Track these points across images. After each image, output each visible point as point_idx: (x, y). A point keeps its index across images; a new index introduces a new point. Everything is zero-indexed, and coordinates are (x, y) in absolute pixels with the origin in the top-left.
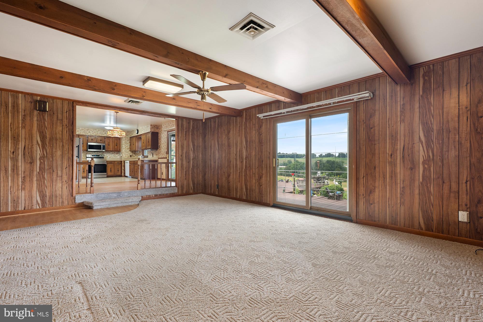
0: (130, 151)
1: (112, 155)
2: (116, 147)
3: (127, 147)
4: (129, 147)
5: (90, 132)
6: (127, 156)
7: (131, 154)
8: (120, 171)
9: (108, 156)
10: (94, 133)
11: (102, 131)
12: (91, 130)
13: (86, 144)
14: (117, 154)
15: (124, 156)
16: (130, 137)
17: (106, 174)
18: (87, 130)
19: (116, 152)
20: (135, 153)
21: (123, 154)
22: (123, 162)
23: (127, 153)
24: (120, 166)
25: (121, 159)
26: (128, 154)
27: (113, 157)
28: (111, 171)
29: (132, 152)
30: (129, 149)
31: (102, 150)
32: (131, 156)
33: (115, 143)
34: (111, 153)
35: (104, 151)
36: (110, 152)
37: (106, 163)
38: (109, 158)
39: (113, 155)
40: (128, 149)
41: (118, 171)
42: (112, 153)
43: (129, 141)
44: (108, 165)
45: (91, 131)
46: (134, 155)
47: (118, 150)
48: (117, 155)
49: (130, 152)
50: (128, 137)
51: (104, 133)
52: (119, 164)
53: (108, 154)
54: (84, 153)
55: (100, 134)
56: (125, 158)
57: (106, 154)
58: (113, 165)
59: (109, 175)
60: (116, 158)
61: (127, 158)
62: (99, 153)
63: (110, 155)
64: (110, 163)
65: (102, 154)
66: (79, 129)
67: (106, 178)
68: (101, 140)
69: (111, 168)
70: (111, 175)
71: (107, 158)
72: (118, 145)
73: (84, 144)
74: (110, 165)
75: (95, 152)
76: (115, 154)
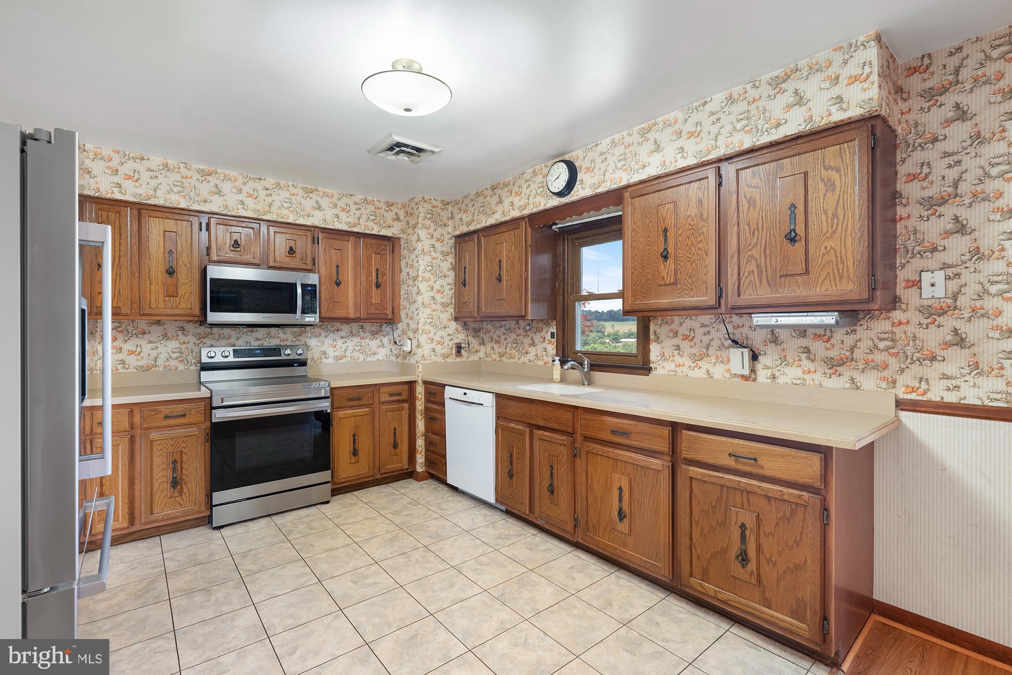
0: (456, 319)
1: (352, 343)
2: (375, 296)
3: (438, 297)
4: (449, 293)
5: (219, 193)
6: (439, 349)
7: (461, 337)
8: (404, 447)
9: (331, 352)
10: (249, 202)
11: (301, 193)
12: (226, 178)
13: (197, 276)
14: (374, 334)
15: (426, 349)
16: (458, 237)
17: (325, 476)
18: (201, 172)
19: (367, 326)
20: (476, 332)
21: (423, 339)
22: (420, 390)
23: (440, 333)
24: (405, 414)
25: (411, 369)
26: (447, 339)
27: (356, 354)
28: (355, 453)
29: (465, 325)
30: (451, 310)
31: (298, 317)
32: (459, 348)
33: (369, 274)
34: (343, 333)
35: (310, 319)
36: (337, 324)
37: (325, 405)
38: (331, 361)
39: (356, 340)
40: (444, 305)
41: (395, 445)
42: (352, 334)
43: (451, 259)
44: (341, 413)
45: (226, 187)
46: (474, 343)
47: (389, 312)
48: (374, 344)
49: (453, 325)
50: (447, 237)
51: (308, 204)
52: (399, 401)
53: (326, 336)
54: (182, 338)
55: (285, 212)
56: (430, 362)
57: (320, 339)
58: (366, 411)
59: (346, 480)
60: (369, 359)
61: (440, 360)
62: (280, 333)
63: (340, 342)
64: (350, 400)
65: (294, 339)
66: (142, 159)
67: (328, 502)
68: (294, 249)
69: (354, 435)
70: (354, 476)
71: (325, 361)
72: (386, 285)
73: (180, 277)
74: (348, 412)
75: (252, 331)
76: (366, 334)
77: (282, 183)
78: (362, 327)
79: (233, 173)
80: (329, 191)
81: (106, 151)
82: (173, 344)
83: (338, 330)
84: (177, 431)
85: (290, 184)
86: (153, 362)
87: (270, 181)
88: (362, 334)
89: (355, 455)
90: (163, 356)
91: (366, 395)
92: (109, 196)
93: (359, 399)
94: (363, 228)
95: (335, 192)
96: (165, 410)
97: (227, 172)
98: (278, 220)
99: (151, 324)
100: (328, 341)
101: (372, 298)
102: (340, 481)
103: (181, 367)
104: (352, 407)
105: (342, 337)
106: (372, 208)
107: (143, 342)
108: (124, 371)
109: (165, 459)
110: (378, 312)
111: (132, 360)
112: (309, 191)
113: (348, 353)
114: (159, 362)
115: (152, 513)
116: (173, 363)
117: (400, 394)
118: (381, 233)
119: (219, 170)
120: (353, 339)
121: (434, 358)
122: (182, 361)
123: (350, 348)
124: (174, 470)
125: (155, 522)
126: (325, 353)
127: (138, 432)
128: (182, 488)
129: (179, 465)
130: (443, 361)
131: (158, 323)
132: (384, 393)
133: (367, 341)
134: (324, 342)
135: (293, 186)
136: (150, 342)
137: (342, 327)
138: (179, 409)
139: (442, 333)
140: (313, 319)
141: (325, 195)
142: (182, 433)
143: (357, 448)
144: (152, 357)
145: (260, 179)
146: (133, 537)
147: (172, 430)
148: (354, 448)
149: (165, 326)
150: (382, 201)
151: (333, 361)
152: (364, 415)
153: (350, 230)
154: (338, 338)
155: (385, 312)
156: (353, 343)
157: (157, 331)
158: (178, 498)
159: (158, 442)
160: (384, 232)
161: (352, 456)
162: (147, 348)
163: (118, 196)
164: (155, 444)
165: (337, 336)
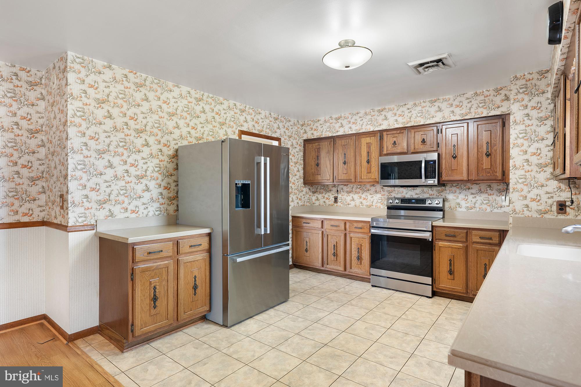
1: (480, 198)
2: (486, 163)
4: (547, 155)
5: (386, 118)
7: (565, 196)
9: (463, 204)
11: (428, 104)
17: (429, 280)
18: (379, 111)
21: (516, 196)
23: (536, 191)
26: (544, 198)
27: (484, 206)
28: (451, 272)
30: (550, 170)
31: (423, 181)
32: (562, 206)
33: (480, 147)
34: (473, 191)
35: (430, 182)
36: (469, 185)
37: (427, 236)
38: (463, 209)
39: (484, 196)
40: (541, 166)
42: (480, 191)
44: (441, 243)
47: (499, 175)
49: (553, 184)
51: (433, 110)
52: (490, 244)
53: (460, 193)
54: (383, 193)
55: (418, 119)
56: (523, 216)
57: (455, 194)
58: (460, 246)
59: (444, 288)
60: (496, 210)
61: (535, 215)
62: (429, 190)
63: (470, 197)
64: (446, 235)
65: (438, 194)
66: (358, 113)
67: (430, 298)
68: (425, 140)
69: (450, 260)
70: (450, 288)
71: (459, 209)
72: (496, 153)
73: (372, 164)
74: (446, 243)
75: (414, 189)
76: (493, 191)
77: (417, 102)
78: (490, 186)
79: (392, 106)
80: (447, 97)
81: (347, 115)
82: (379, 196)
83: (469, 189)
84: (360, 235)
85: (422, 101)
86: (371, 204)
87: (410, 104)
88: (489, 191)
89: (451, 274)
90: (375, 201)
91: (460, 234)
92: (347, 133)
93: (454, 236)
94: (473, 115)
95: (451, 97)
96: (356, 225)
97: (390, 107)
98: (415, 125)
99: (371, 186)
100: (462, 196)
101: (483, 164)
102: (440, 288)
103: (382, 207)
104: (450, 241)
105: (472, 194)
106: (482, 98)
107: (368, 194)
108: (362, 207)
109: (356, 247)
110: (489, 175)
111: (364, 202)
112: (432, 102)
113: (477, 205)
114: (374, 204)
115: (351, 269)
116: (379, 205)
117: (491, 239)
118: (490, 115)
119: (386, 107)
120: (481, 195)
121: (527, 213)
122: (382, 204)
123: (479, 202)
124: (358, 252)
125: (352, 273)
126: (459, 204)
127: (347, 232)
128: (361, 261)
129: (360, 250)
130: (539, 216)
131: (373, 185)
132: (476, 235)
133: (494, 197)
134: (458, 197)
135: (424, 102)
136: (371, 194)
137: (472, 186)
138: (360, 225)
139: (541, 191)
140: (432, 182)
141: (445, 100)
142: (361, 236)
143: (453, 269)
144: (371, 201)
145: (405, 104)
146: (349, 277)
147: (358, 234)
148: (451, 269)
149: (376, 187)
150: (491, 89)
151: (465, 210)
152: (458, 248)
153: (462, 119)
154: (469, 194)
155: (496, 174)
156: (482, 198)
157: (373, 189)
158: (360, 266)
159: (354, 238)
160: (493, 113)
161: (449, 275)
162: (369, 196)
163: (350, 132)
164: (353, 239)
165: (468, 192)
